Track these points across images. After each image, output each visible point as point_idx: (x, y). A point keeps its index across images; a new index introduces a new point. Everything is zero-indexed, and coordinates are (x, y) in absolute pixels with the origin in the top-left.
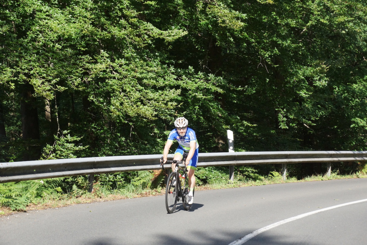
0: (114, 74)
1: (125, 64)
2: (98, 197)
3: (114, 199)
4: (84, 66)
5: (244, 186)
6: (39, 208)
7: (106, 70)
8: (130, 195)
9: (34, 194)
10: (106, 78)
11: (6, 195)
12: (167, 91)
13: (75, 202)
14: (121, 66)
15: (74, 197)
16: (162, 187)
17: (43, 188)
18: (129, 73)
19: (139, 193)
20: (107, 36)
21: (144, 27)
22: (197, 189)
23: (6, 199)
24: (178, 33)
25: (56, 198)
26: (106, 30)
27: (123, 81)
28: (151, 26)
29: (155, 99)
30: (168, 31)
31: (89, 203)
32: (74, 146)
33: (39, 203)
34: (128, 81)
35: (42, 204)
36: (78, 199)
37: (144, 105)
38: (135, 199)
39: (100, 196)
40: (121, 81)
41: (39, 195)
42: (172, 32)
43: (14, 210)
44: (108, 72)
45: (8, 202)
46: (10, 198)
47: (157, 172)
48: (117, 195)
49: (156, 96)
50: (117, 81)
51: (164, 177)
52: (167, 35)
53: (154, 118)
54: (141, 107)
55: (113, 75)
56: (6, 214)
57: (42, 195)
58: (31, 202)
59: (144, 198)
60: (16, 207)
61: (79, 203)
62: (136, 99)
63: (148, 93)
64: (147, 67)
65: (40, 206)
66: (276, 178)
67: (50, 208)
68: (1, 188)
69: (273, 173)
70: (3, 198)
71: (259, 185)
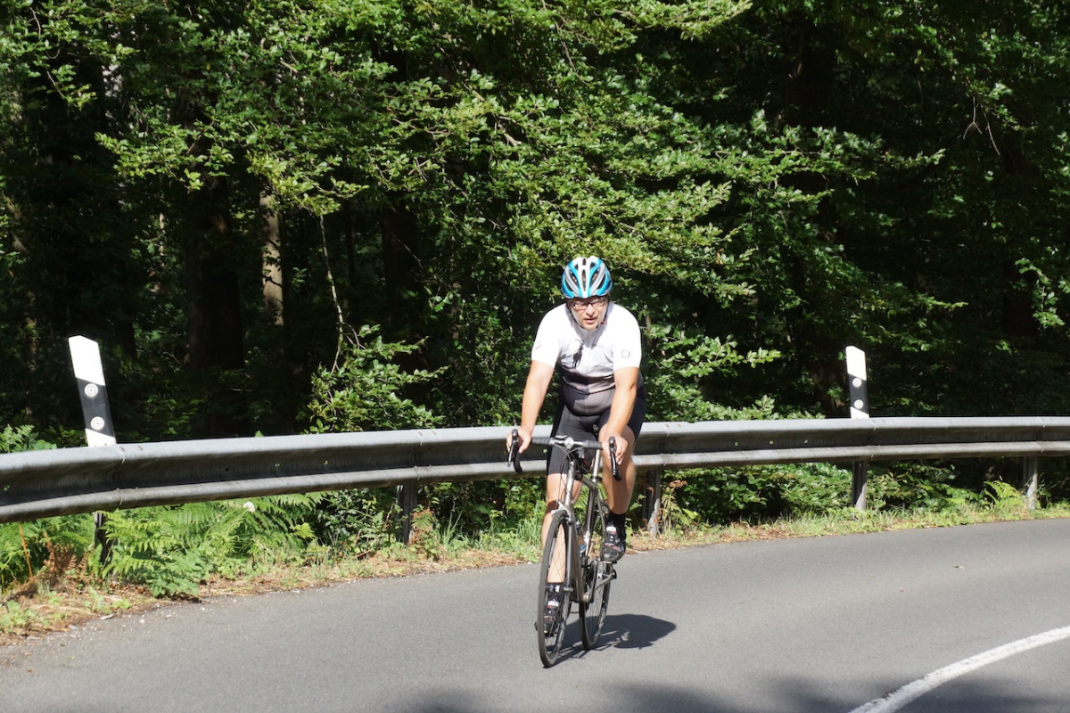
0: (511, 144)
1: (549, 112)
2: (428, 557)
3: (478, 563)
4: (416, 114)
5: (898, 526)
6: (241, 589)
8: (532, 551)
9: (224, 547)
10: (490, 156)
11: (137, 548)
12: (684, 191)
13: (354, 571)
14: (534, 117)
15: (350, 557)
16: (636, 527)
18: (561, 141)
23: (137, 560)
24: (718, 8)
25: (294, 560)
29: (649, 217)
30: (687, 3)
31: (399, 576)
33: (240, 574)
34: (560, 165)
35: (251, 576)
36: (363, 562)
37: (617, 235)
39: (434, 555)
40: (537, 164)
43: (160, 597)
44: (495, 139)
45: (142, 569)
46: (150, 558)
48: (488, 552)
49: (650, 209)
50: (524, 166)
51: (641, 496)
52: (686, 15)
55: (509, 149)
56: (137, 608)
57: (249, 551)
58: (214, 571)
60: (168, 587)
61: (367, 576)
62: (589, 218)
63: (626, 199)
65: (245, 585)
66: (1003, 502)
67: (276, 591)
68: (120, 526)
69: (996, 486)
70: (127, 557)
71: (949, 525)
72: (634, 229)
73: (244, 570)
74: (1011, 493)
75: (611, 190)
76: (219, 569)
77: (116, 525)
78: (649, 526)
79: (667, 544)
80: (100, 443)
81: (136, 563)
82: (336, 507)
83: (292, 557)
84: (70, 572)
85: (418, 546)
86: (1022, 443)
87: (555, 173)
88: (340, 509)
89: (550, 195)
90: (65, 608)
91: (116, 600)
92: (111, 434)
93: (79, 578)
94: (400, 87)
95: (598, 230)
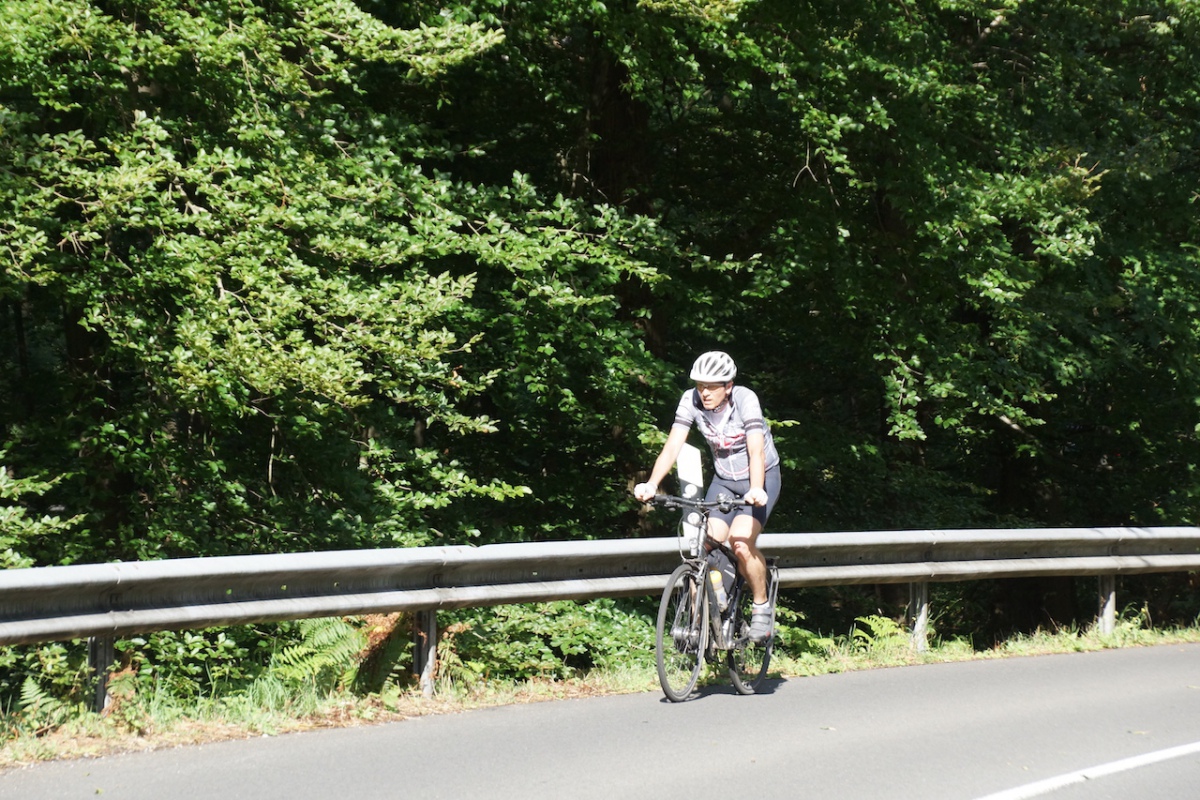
0: (190, 213)
1: (240, 171)
2: (130, 731)
3: (197, 737)
4: (62, 178)
7: (155, 195)
8: (267, 720)
10: (156, 231)
12: (414, 282)
13: (31, 751)
14: (219, 178)
15: (26, 733)
16: (404, 685)
18: (254, 210)
19: (307, 714)
20: (163, 55)
21: (321, 14)
22: (551, 694)
24: (461, 38)
26: (157, 29)
27: (229, 242)
28: (348, 10)
29: (365, 317)
30: (419, 27)
31: (91, 757)
32: (23, 519)
34: (251, 243)
36: (44, 739)
37: (319, 342)
38: (287, 737)
39: (138, 728)
40: (220, 241)
42: (436, 35)
44: (166, 207)
47: (381, 626)
48: (210, 723)
49: (367, 305)
50: (203, 244)
51: (411, 644)
52: (418, 46)
53: (355, 397)
54: (305, 349)
55: (186, 219)
59: (325, 731)
61: (49, 758)
62: (282, 318)
63: (337, 292)
64: (334, 183)
66: (882, 642)
69: (873, 622)
71: (813, 674)
72: (345, 332)
75: (318, 279)
78: (421, 684)
79: (446, 707)
86: (906, 565)
87: (243, 253)
94: (43, 139)
95: (294, 334)
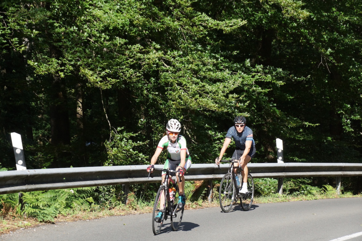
0: (166, 67)
1: (179, 56)
2: (133, 209)
3: (150, 211)
4: (135, 56)
5: (293, 200)
6: (69, 219)
9: (63, 205)
10: (160, 71)
11: (33, 205)
13: (107, 213)
14: (174, 58)
15: (106, 209)
16: (204, 200)
17: (73, 198)
18: (183, 66)
21: (199, 18)
23: (33, 209)
24: (236, 23)
27: (177, 74)
28: (206, 17)
30: (225, 21)
31: (123, 215)
33: (68, 214)
34: (183, 74)
35: (72, 215)
36: (111, 210)
39: (135, 208)
41: (68, 206)
42: (229, 22)
43: (41, 222)
45: (35, 212)
46: (37, 208)
47: (198, 184)
49: (214, 89)
51: (206, 189)
52: (225, 25)
54: (201, 99)
56: (33, 226)
57: (71, 206)
60: (44, 219)
61: (112, 215)
62: (194, 92)
63: (205, 86)
65: (70, 218)
66: (329, 192)
67: (81, 220)
68: (27, 197)
69: (327, 186)
70: (30, 208)
71: (310, 200)
72: (209, 96)
73: (70, 213)
74: (332, 189)
75: (201, 83)
76: (61, 212)
77: (26, 197)
78: (208, 199)
79: (214, 205)
80: (21, 169)
81: (33, 210)
82: (101, 191)
83: (86, 209)
84: (10, 213)
85: (129, 205)
86: (336, 172)
87: (181, 76)
88: (103, 192)
89: (180, 84)
90: (8, 225)
91: (26, 223)
92: (25, 166)
93: (13, 215)
94: (129, 47)
95: (197, 96)
